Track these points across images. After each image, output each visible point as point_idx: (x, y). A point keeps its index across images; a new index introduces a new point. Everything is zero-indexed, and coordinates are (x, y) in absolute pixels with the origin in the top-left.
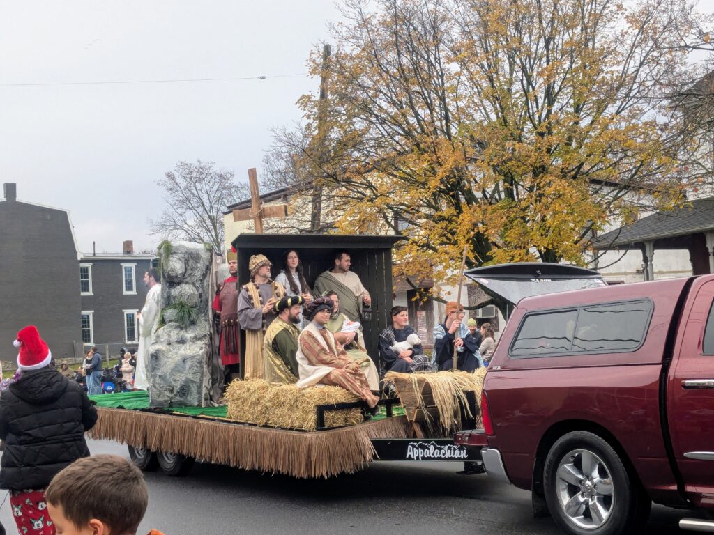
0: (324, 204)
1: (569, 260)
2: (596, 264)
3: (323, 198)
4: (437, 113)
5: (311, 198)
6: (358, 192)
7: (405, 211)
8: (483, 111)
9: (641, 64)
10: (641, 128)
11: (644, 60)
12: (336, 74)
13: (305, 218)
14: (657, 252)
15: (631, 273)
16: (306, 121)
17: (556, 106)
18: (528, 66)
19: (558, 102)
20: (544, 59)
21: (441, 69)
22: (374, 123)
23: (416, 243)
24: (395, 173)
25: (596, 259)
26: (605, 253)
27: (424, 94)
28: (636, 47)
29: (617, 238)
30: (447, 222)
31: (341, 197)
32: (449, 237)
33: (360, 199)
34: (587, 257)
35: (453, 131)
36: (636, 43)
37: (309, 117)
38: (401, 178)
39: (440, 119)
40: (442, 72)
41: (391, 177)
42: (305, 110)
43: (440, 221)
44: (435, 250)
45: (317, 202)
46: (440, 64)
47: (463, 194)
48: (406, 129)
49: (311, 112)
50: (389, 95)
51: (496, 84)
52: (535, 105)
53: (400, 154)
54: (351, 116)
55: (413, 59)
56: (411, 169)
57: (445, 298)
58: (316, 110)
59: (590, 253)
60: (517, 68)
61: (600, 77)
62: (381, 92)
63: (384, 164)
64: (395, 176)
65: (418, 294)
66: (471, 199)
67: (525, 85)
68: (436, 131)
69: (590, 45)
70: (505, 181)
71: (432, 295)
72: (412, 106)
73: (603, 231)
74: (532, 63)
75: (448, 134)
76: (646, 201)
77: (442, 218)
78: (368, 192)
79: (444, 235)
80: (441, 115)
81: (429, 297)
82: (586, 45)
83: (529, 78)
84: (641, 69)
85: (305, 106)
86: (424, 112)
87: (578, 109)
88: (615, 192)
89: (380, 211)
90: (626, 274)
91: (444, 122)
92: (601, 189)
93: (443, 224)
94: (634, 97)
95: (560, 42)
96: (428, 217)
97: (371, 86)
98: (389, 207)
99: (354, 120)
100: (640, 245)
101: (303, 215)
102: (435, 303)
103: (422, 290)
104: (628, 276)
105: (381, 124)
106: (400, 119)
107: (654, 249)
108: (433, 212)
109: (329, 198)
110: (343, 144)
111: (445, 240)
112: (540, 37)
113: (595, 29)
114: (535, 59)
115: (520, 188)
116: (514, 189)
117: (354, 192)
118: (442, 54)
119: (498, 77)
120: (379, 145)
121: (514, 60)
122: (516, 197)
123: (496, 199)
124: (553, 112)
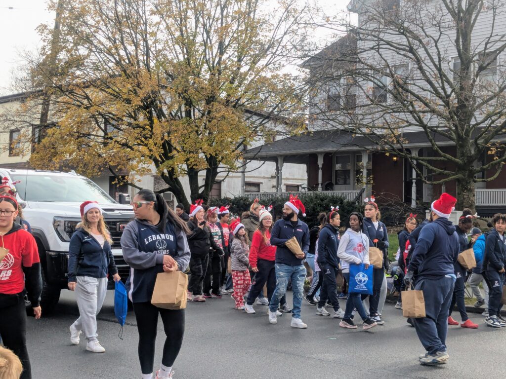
0: (51, 107)
1: (225, 164)
2: (245, 169)
3: (51, 102)
4: (141, 50)
5: (41, 101)
6: (77, 101)
7: (112, 118)
8: (174, 53)
9: (285, 34)
10: (282, 77)
11: (287, 31)
12: (67, 12)
13: (35, 116)
14: (285, 164)
15: (267, 178)
16: (42, 44)
17: (225, 56)
18: (208, 25)
19: (227, 53)
20: (220, 21)
21: (146, 19)
22: (94, 52)
23: (118, 142)
24: (107, 90)
25: (244, 165)
26: (250, 162)
27: (132, 35)
28: (283, 21)
29: (259, 152)
30: (142, 129)
31: (65, 103)
32: (143, 140)
33: (79, 106)
34: (238, 163)
35: (152, 64)
36: (283, 19)
37: (44, 41)
38: (111, 94)
39: (143, 55)
40: (146, 21)
41: (104, 92)
42: (41, 35)
43: (137, 128)
44: (132, 149)
45: (46, 104)
46: (145, 14)
47: (155, 111)
48: (117, 59)
49: (46, 37)
50: (107, 33)
51: (185, 34)
52: (211, 53)
53: (111, 76)
54: (76, 44)
55: (125, 9)
56: (118, 88)
57: (137, 184)
58: (50, 36)
59: (241, 160)
60: (200, 25)
61: (257, 39)
62: (100, 29)
63: (99, 83)
64: (106, 92)
65: (116, 179)
66: (160, 114)
67: (205, 38)
68: (139, 63)
69: (252, 15)
70: (186, 104)
71: (127, 181)
72: (122, 43)
73: (251, 146)
74: (211, 23)
75: (147, 65)
76: (280, 128)
77: (138, 126)
78: (85, 102)
79: (139, 138)
80: (144, 52)
81: (124, 182)
82: (249, 14)
83: (208, 32)
84: (285, 36)
85: (42, 33)
86: (131, 48)
87: (240, 60)
88: (261, 120)
89: (93, 116)
90: (264, 178)
91: (145, 57)
92: (251, 117)
93: (138, 130)
94: (278, 55)
95: (231, 11)
96: (129, 124)
97: (94, 24)
98: (100, 114)
99: (79, 47)
100: (274, 158)
101: (35, 113)
102: (130, 187)
103: (120, 177)
104: (265, 179)
105: (98, 53)
106: (113, 51)
107: (283, 163)
108: (132, 121)
109: (56, 102)
110: (69, 64)
111: (139, 142)
112: (218, 5)
113: (256, 5)
114: (213, 20)
115: (196, 111)
116: (192, 111)
117: (75, 100)
118: (148, 9)
119: (186, 30)
120: (97, 69)
121: (198, 20)
122: (192, 116)
123: (178, 116)
124: (222, 60)
